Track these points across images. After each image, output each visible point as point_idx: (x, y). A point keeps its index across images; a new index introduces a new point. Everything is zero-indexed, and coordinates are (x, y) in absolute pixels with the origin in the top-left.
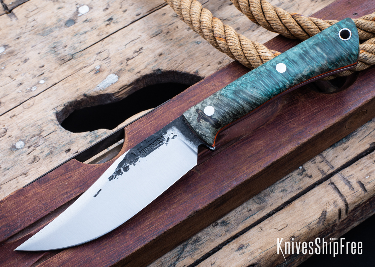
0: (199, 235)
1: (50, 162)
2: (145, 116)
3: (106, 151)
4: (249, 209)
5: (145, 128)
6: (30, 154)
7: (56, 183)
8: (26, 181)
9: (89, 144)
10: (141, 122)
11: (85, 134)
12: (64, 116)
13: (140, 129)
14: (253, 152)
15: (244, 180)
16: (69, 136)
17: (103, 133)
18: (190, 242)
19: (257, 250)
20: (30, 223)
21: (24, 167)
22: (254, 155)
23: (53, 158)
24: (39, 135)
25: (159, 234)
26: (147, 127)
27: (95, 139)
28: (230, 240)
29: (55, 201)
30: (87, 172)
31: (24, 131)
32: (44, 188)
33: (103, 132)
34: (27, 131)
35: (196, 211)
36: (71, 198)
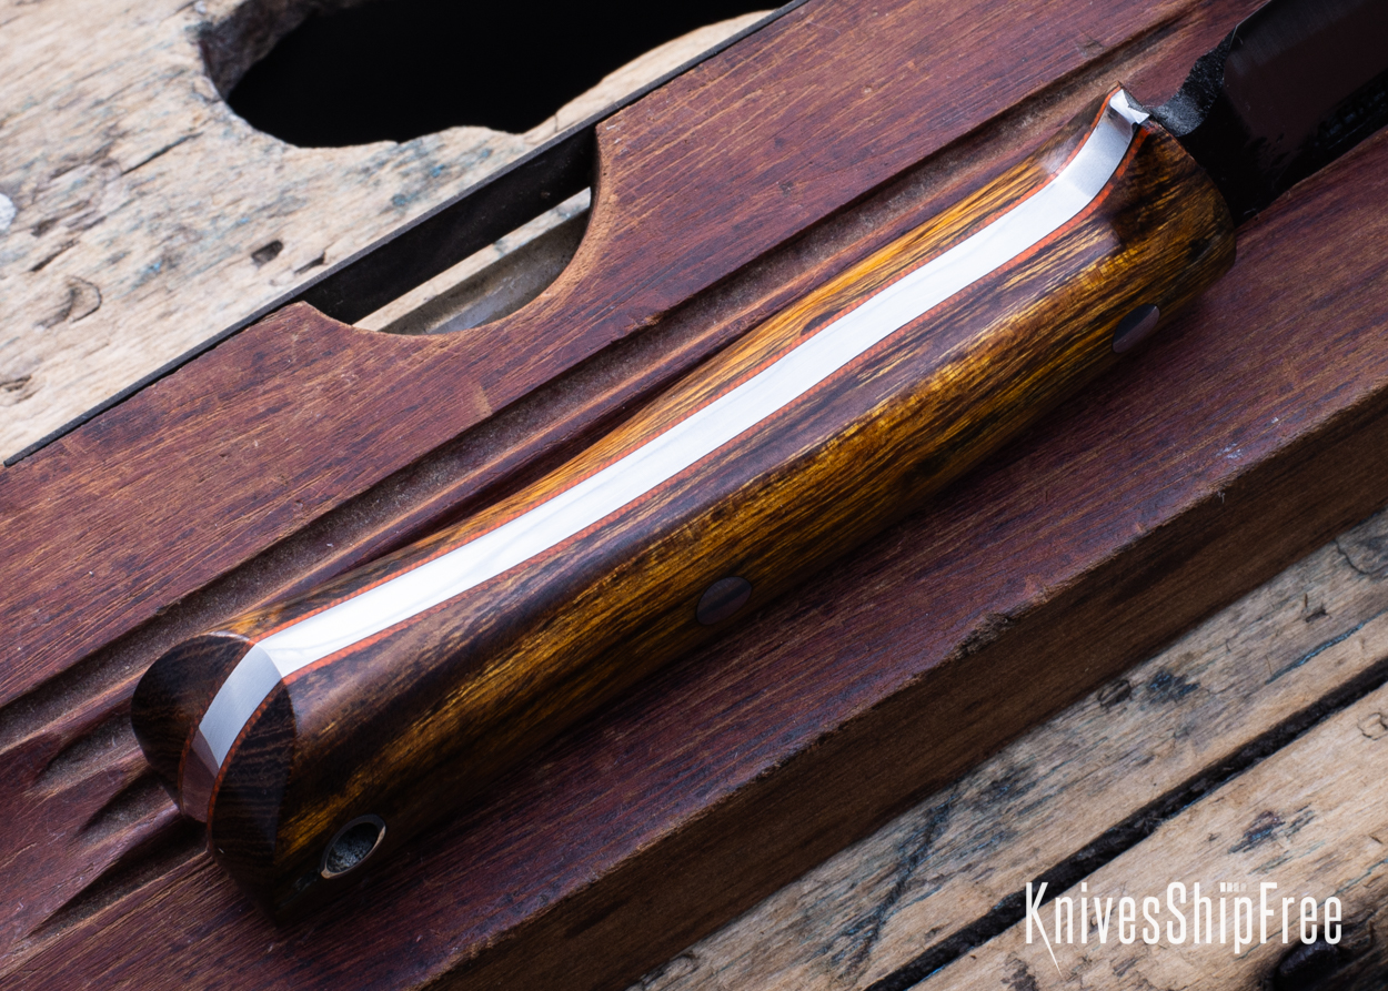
0: (1022, 752)
1: (164, 316)
2: (719, 59)
3: (487, 256)
4: (1313, 607)
5: (713, 129)
6: (48, 268)
7: (193, 445)
8: (20, 427)
9: (392, 216)
10: (694, 94)
11: (369, 156)
12: (247, 51)
13: (684, 130)
14: (1342, 274)
15: (1285, 441)
16: (271, 169)
17: (473, 151)
18: (967, 795)
19: (1354, 844)
20: (40, 676)
21: (12, 342)
22: (1347, 290)
23: (183, 296)
24: (102, 157)
25: (791, 748)
26: (728, 121)
27: (425, 188)
28: (1202, 784)
29: (187, 544)
30: (378, 380)
31: (15, 133)
32: (127, 469)
33: (473, 143)
34: (33, 134)
35: (1007, 616)
36: (282, 534)
